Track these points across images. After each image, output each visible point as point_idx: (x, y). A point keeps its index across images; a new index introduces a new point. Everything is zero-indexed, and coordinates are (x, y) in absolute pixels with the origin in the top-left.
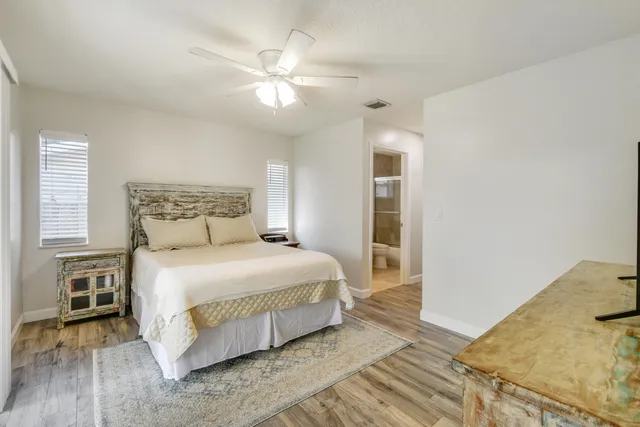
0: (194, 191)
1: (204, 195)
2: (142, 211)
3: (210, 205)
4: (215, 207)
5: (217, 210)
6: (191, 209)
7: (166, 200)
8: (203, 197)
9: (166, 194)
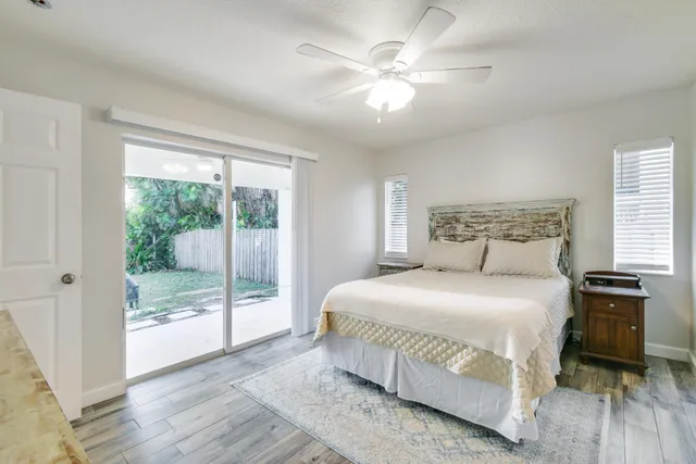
0: (486, 210)
1: (497, 213)
2: (438, 233)
3: (505, 226)
4: (512, 227)
5: (515, 232)
6: (482, 231)
7: (457, 221)
8: (497, 217)
9: (459, 215)
